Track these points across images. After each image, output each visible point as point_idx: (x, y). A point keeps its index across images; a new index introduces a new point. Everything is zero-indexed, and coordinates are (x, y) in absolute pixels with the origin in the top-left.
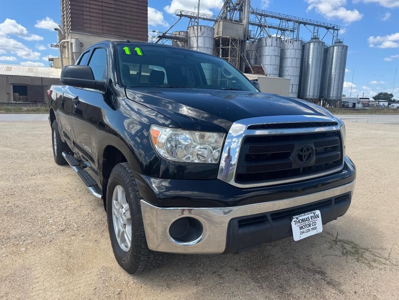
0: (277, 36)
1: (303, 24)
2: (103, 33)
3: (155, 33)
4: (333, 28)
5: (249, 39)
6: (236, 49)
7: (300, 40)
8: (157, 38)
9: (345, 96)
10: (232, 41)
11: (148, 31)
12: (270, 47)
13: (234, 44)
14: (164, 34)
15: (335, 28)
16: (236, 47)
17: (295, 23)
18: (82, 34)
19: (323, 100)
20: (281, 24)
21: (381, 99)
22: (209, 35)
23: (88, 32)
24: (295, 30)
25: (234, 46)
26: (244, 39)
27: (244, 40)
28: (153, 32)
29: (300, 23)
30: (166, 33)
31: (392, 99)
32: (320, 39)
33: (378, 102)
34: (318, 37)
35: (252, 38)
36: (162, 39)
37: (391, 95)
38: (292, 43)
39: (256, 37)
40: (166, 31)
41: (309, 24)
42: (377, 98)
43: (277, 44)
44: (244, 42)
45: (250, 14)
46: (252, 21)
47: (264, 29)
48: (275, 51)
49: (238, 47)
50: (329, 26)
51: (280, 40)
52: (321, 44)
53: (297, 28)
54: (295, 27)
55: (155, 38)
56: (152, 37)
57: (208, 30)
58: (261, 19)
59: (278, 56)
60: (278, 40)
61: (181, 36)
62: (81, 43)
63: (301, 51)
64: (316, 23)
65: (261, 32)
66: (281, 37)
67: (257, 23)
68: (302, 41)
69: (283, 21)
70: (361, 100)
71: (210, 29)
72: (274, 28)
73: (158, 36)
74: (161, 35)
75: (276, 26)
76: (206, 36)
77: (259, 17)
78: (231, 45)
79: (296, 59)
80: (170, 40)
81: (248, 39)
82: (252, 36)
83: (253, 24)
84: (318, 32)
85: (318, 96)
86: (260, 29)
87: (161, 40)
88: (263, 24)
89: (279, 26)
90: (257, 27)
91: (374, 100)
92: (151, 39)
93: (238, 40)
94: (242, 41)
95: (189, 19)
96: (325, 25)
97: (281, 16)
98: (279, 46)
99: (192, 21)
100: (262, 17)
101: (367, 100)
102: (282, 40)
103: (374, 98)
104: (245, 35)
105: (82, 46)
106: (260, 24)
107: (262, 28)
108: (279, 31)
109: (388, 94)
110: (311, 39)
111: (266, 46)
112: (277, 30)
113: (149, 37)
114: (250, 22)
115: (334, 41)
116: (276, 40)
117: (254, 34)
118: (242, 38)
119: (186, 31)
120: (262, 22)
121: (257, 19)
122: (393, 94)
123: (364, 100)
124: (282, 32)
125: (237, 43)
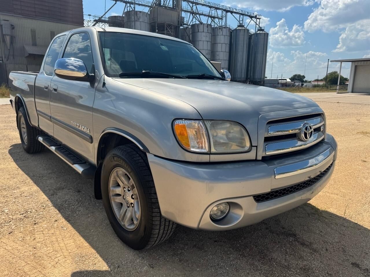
0: (208, 23)
1: (230, 12)
2: (36, 16)
3: (90, 16)
4: (256, 17)
5: (183, 25)
6: (171, 34)
7: (227, 27)
8: (93, 22)
9: (266, 78)
10: (167, 27)
11: (83, 15)
12: (202, 33)
13: (169, 29)
14: (100, 18)
15: (258, 17)
16: (171, 32)
17: (223, 12)
18: (13, 16)
19: (249, 81)
20: (211, 12)
21: (296, 80)
22: (145, 20)
23: (20, 14)
24: (223, 18)
25: (169, 32)
26: (178, 24)
27: (178, 26)
28: (89, 16)
29: (227, 11)
30: (102, 17)
31: (305, 79)
32: (245, 27)
33: (293, 83)
34: (243, 25)
35: (186, 24)
36: (99, 23)
37: (304, 77)
38: (221, 30)
39: (189, 24)
40: (102, 16)
41: (235, 13)
42: (292, 79)
43: (208, 30)
44: (178, 28)
45: (182, 2)
46: (184, 8)
47: (196, 16)
48: (207, 37)
49: (173, 33)
50: (252, 15)
51: (210, 27)
52: (246, 31)
53: (225, 16)
54: (223, 15)
55: (91, 22)
56: (88, 21)
57: (144, 15)
58: (193, 6)
59: (209, 41)
60: (209, 27)
61: (117, 21)
62: (12, 25)
63: (229, 37)
64: (241, 13)
65: (193, 18)
66: (211, 23)
67: (189, 10)
68: (229, 28)
69: (213, 9)
70: (280, 81)
71: (146, 15)
72: (205, 15)
73: (94, 19)
74: (97, 19)
75: (207, 14)
76: (142, 21)
77: (191, 5)
78: (166, 30)
79: (225, 44)
80: (107, 24)
81: (181, 25)
82: (185, 23)
83: (185, 11)
84: (243, 20)
85: (245, 78)
86: (192, 16)
87: (97, 24)
88: (195, 12)
89: (209, 14)
90: (189, 14)
91: (290, 81)
92: (87, 23)
93: (172, 26)
94: (176, 27)
95: (125, 4)
96: (249, 15)
97: (211, 4)
98: (210, 32)
99: (128, 6)
100: (194, 5)
101: (285, 81)
102: (213, 27)
103: (290, 79)
104: (179, 21)
105: (13, 28)
106: (192, 11)
107: (194, 15)
108: (210, 18)
109: (301, 76)
110: (238, 26)
111: (198, 32)
112: (208, 17)
113: (84, 21)
114: (183, 9)
115: (257, 29)
116: (207, 27)
117: (187, 21)
118: (176, 24)
119: (122, 16)
120: (194, 10)
121: (189, 7)
122: (305, 76)
123: (282, 81)
124: (212, 19)
125: (172, 29)
